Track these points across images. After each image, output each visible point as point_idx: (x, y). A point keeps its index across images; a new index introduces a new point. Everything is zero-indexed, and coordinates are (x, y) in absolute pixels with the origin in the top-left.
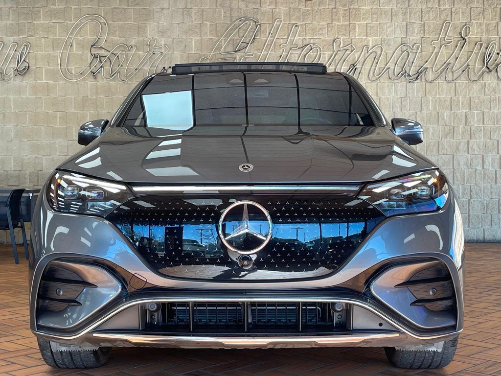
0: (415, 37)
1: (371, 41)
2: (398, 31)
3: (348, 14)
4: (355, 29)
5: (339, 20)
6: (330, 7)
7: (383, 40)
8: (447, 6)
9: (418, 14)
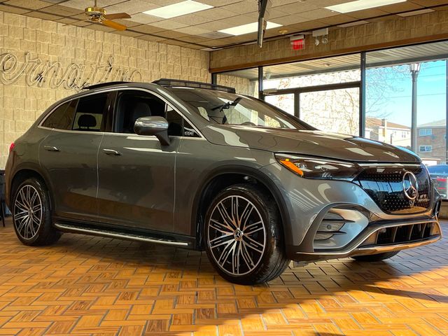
0: (81, 60)
1: (52, 57)
2: (69, 54)
3: (35, 34)
4: (40, 46)
5: (29, 38)
6: (22, 26)
7: (59, 59)
8: (100, 41)
9: (82, 43)
